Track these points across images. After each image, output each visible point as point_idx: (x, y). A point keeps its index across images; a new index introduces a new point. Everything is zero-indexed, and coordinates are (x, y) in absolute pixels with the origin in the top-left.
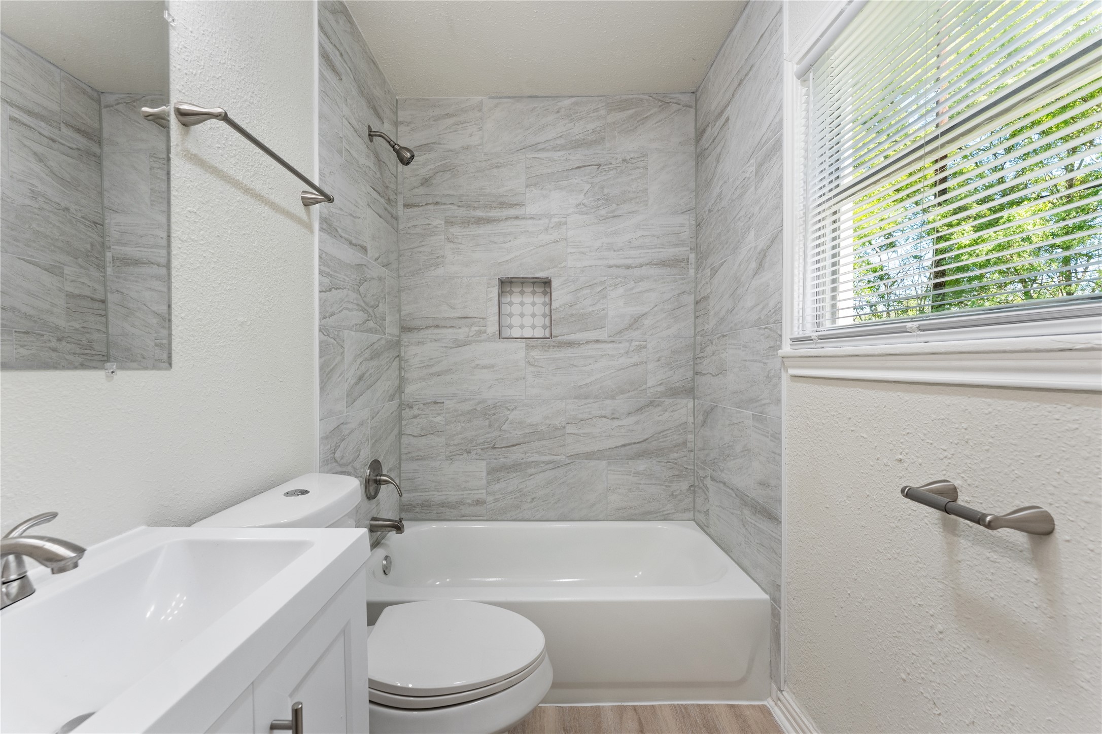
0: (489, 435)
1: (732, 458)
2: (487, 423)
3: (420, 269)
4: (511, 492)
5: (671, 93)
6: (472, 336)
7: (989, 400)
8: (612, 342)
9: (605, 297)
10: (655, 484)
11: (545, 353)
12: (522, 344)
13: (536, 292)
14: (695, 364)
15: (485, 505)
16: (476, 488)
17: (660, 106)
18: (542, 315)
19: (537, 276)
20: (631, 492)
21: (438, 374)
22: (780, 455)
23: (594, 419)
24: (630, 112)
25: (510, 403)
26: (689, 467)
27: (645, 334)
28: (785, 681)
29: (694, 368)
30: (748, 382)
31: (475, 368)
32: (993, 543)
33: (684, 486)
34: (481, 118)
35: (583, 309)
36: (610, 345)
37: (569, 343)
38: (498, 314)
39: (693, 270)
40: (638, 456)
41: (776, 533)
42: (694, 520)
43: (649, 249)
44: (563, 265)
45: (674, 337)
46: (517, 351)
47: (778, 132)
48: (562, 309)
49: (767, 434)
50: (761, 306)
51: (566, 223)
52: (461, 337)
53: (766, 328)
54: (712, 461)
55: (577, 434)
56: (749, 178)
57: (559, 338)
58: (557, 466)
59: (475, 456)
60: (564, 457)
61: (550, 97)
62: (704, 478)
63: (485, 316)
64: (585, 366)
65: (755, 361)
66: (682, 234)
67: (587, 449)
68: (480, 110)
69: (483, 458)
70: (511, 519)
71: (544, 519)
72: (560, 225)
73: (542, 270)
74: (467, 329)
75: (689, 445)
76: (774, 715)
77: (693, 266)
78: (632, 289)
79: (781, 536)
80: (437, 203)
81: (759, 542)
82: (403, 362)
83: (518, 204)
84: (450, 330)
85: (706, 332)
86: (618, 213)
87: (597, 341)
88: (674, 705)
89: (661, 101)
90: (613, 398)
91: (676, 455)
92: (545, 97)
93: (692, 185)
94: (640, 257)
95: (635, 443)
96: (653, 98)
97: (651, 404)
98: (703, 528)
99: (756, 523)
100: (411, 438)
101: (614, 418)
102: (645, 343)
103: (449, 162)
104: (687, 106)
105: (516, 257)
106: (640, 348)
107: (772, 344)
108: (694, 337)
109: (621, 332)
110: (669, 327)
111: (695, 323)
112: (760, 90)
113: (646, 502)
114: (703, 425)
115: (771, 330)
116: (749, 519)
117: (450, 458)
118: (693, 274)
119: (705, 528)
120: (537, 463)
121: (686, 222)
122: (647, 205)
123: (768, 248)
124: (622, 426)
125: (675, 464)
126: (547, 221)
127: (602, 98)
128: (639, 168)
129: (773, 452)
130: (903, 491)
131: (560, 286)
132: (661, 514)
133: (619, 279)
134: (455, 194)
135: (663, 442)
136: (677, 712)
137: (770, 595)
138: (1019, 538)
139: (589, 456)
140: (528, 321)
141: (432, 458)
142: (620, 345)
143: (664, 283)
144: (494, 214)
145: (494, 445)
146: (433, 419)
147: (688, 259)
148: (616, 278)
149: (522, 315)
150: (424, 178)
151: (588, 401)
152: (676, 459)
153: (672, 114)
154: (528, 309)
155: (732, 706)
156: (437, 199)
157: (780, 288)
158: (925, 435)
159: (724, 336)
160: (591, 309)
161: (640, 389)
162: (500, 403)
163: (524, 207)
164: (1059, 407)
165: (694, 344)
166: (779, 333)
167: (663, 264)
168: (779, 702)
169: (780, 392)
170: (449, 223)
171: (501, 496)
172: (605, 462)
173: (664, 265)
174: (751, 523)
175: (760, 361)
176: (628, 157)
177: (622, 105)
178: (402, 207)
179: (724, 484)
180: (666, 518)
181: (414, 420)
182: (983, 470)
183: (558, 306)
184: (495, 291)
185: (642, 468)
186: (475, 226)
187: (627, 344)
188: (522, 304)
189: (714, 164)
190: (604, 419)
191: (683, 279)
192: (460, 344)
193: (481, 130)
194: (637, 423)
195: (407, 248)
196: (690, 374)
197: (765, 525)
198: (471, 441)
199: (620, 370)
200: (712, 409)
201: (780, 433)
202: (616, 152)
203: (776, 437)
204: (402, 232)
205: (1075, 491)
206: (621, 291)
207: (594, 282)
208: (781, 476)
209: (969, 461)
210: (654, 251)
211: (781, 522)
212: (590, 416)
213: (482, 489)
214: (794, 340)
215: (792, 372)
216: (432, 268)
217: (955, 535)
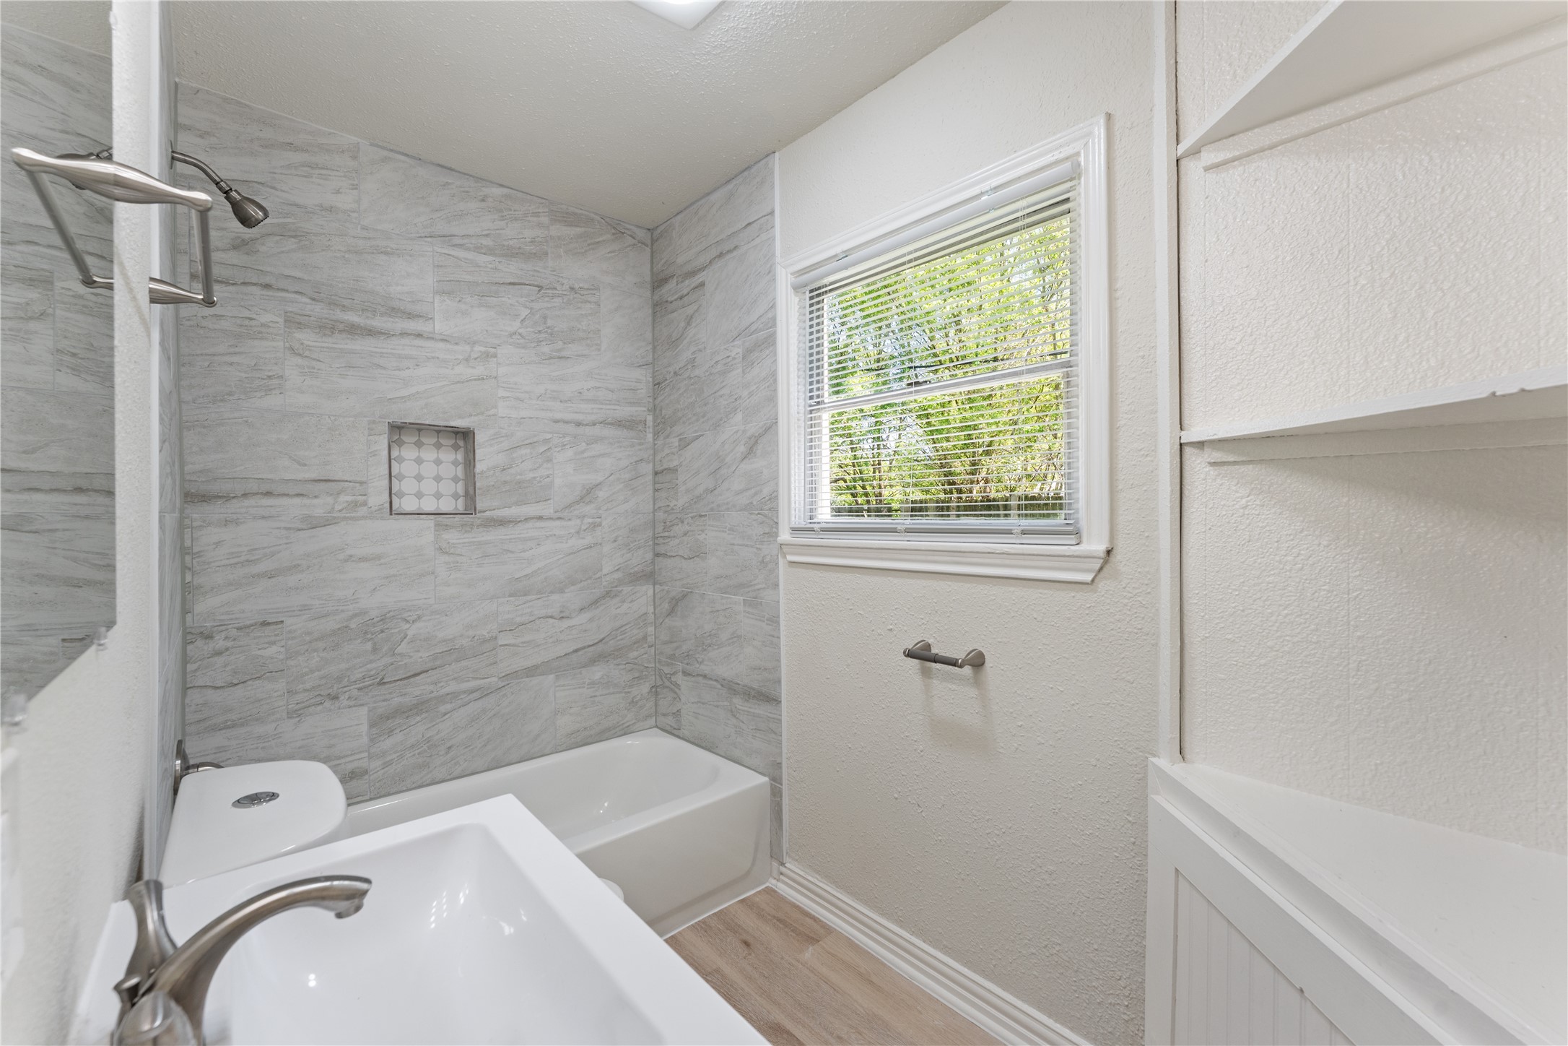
0: (374, 665)
1: (716, 647)
2: (369, 646)
3: (230, 394)
4: (413, 746)
5: (625, 222)
6: (340, 511)
7: (949, 583)
8: (559, 518)
9: (549, 460)
10: (613, 693)
11: (466, 535)
12: (429, 522)
13: (443, 445)
14: (655, 544)
15: (367, 777)
16: (349, 753)
17: (614, 234)
18: (452, 479)
19: (452, 424)
20: (586, 708)
21: (270, 575)
22: (779, 638)
23: (538, 622)
24: (579, 230)
25: (410, 611)
26: (650, 665)
27: (599, 509)
28: (787, 853)
29: (654, 549)
30: (737, 566)
31: (346, 561)
32: (953, 678)
33: (645, 688)
34: (356, 171)
35: (521, 475)
36: (558, 523)
37: (501, 521)
38: (387, 476)
39: (651, 435)
40: (593, 661)
41: (774, 714)
42: (657, 727)
43: (602, 404)
44: (492, 412)
45: (632, 512)
46: (424, 532)
47: (771, 328)
48: (491, 473)
49: (762, 619)
50: (753, 491)
51: (495, 356)
52: (319, 512)
53: (759, 514)
54: (685, 654)
55: (514, 645)
56: (734, 359)
57: (488, 513)
58: (484, 693)
59: (346, 703)
60: (496, 679)
61: (473, 177)
62: (671, 675)
63: (364, 479)
64: (524, 551)
65: (747, 546)
66: (638, 391)
67: (529, 663)
68: (354, 158)
69: (361, 702)
70: (413, 786)
71: (467, 772)
72: (487, 356)
73: (461, 417)
74: (330, 500)
75: (649, 639)
76: (778, 890)
77: (651, 430)
78: (583, 452)
79: (781, 715)
80: (267, 286)
81: (754, 728)
82: (188, 558)
83: (421, 316)
84: (297, 501)
85: (673, 509)
86: (563, 354)
87: (540, 518)
88: (692, 925)
89: (614, 228)
90: (562, 591)
91: (635, 654)
92: (465, 174)
93: (649, 336)
94: (592, 413)
95: (589, 646)
96: (606, 222)
97: (608, 594)
98: (672, 732)
99: (750, 710)
100: (210, 692)
101: (563, 617)
102: (599, 520)
103: (294, 223)
104: (642, 243)
105: (418, 393)
106: (594, 526)
107: (767, 530)
108: (653, 512)
109: (570, 506)
110: (626, 501)
111: (654, 497)
112: (748, 276)
113: (603, 717)
114: (669, 614)
115: (766, 516)
116: (740, 707)
117: (296, 714)
118: (651, 440)
119: (675, 732)
120: (454, 695)
121: (642, 377)
122: (599, 350)
123: (761, 436)
124: (573, 626)
125: (635, 664)
126: (467, 348)
127: (544, 201)
128: (589, 302)
129: (770, 636)
130: (904, 652)
131: (487, 441)
132: (621, 727)
133: (567, 439)
134: (306, 277)
135: (622, 640)
136: (698, 930)
137: (769, 776)
138: (967, 670)
139: (531, 671)
140: (429, 486)
141: (257, 720)
142: (570, 523)
143: (621, 447)
144: (378, 323)
145: (383, 679)
146: (259, 653)
147: (645, 421)
148: (564, 437)
149: (419, 478)
150: (239, 237)
151: (529, 598)
152: (636, 659)
153: (627, 247)
154: (429, 470)
155: (743, 901)
156: (267, 280)
157: (775, 478)
158: (909, 609)
159: (701, 516)
160: (531, 475)
161: (594, 577)
162: (392, 614)
163: (431, 321)
164: (987, 587)
165: (654, 521)
166: (776, 521)
167: (619, 424)
168: (782, 877)
169: (777, 577)
170: (294, 322)
171: (395, 756)
172: (552, 677)
173: (619, 426)
174: (743, 711)
175: (752, 547)
176: (576, 286)
177: (567, 217)
178: (188, 277)
179: (705, 676)
180: (626, 732)
181: (216, 658)
182: (946, 630)
183: (485, 470)
184: (383, 442)
185: (597, 676)
186: (344, 336)
187: (578, 522)
188: (419, 461)
189: (683, 324)
190: (551, 620)
191: (641, 444)
192: (313, 524)
193: (356, 189)
194: (591, 620)
195: (199, 352)
196: (649, 556)
197: (762, 710)
198: (339, 679)
199: (570, 554)
200: (684, 596)
201: (778, 617)
202: (561, 275)
203: (774, 621)
204: (188, 323)
205: (994, 636)
206: (569, 453)
207: (535, 440)
208: (780, 658)
209: (937, 625)
210: (608, 407)
211: (780, 702)
212: (532, 618)
213: (361, 752)
214: (794, 529)
215: (790, 558)
216: (258, 394)
217: (930, 678)
